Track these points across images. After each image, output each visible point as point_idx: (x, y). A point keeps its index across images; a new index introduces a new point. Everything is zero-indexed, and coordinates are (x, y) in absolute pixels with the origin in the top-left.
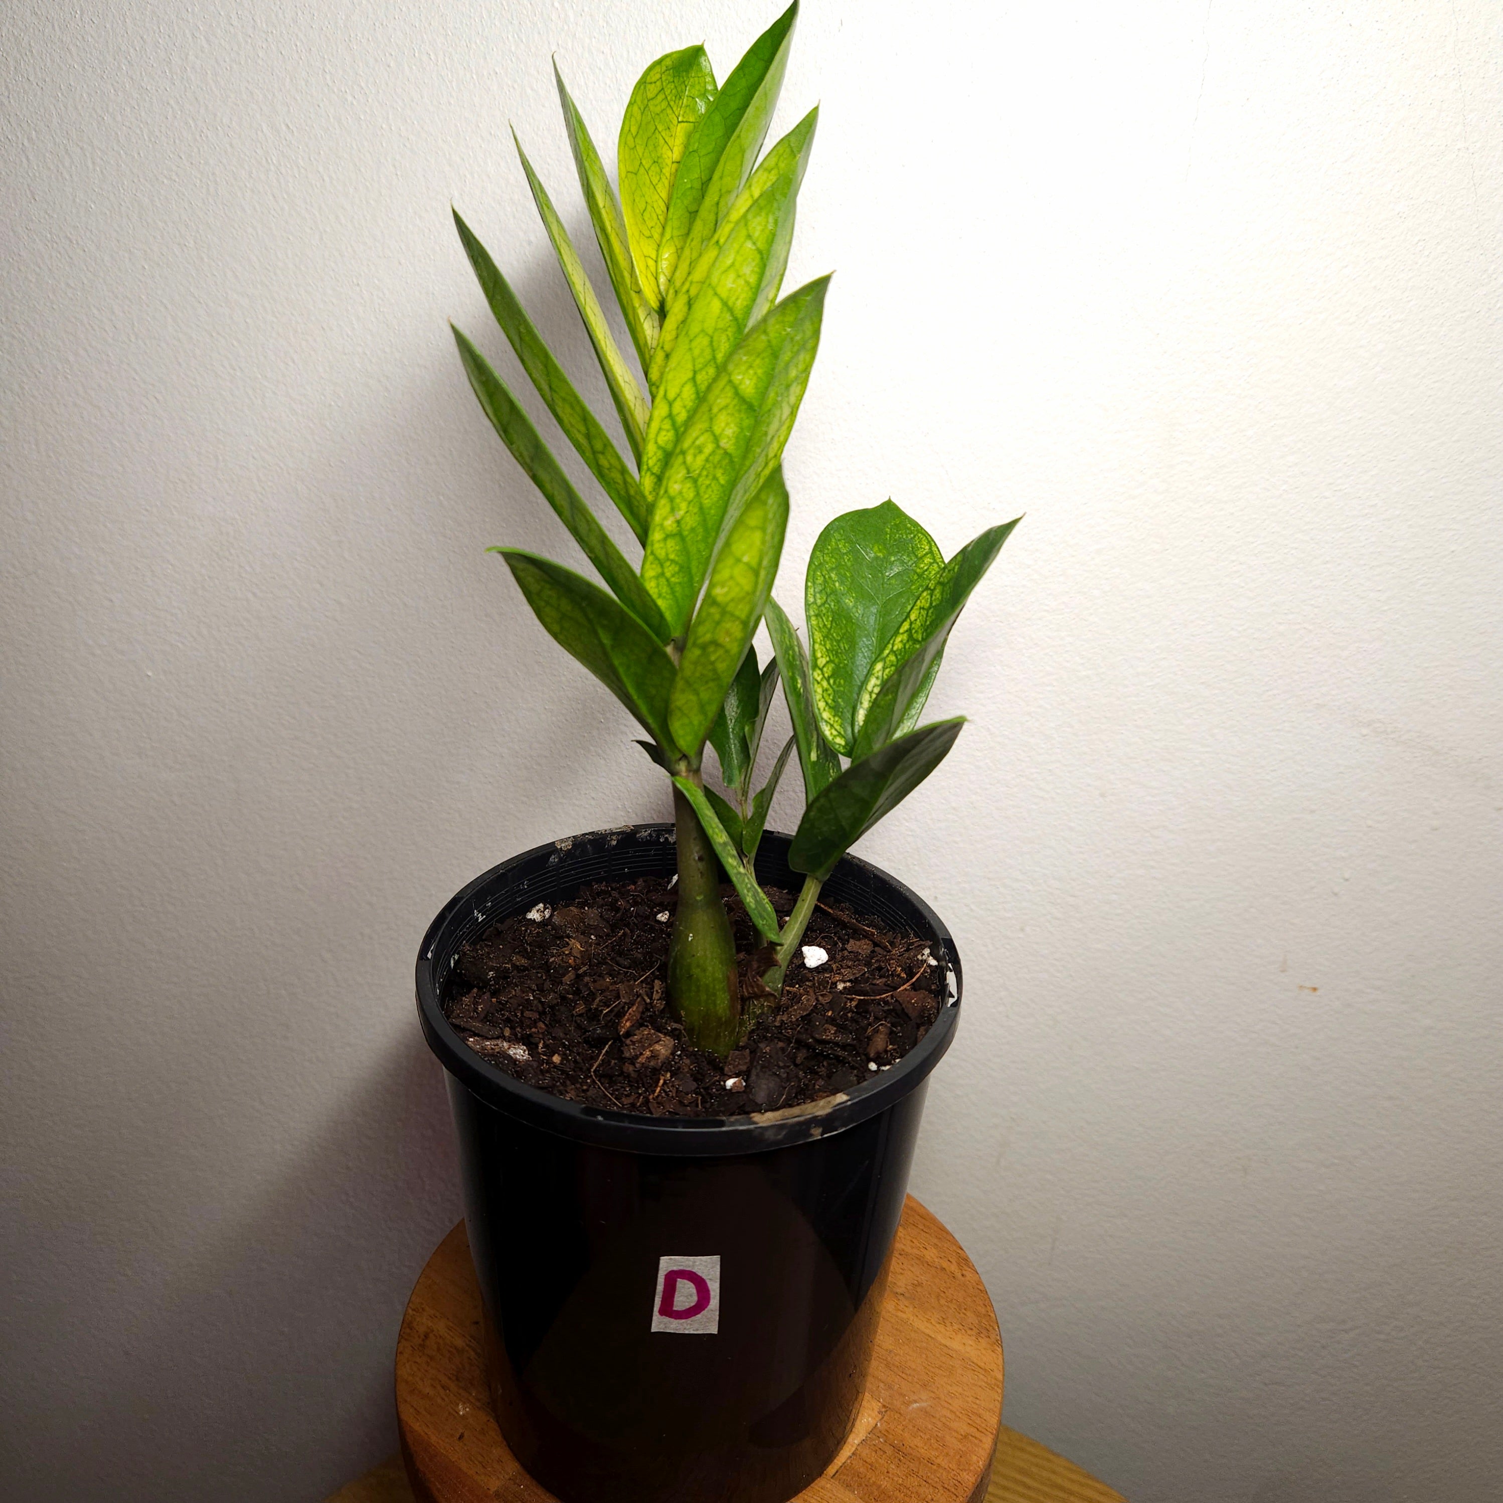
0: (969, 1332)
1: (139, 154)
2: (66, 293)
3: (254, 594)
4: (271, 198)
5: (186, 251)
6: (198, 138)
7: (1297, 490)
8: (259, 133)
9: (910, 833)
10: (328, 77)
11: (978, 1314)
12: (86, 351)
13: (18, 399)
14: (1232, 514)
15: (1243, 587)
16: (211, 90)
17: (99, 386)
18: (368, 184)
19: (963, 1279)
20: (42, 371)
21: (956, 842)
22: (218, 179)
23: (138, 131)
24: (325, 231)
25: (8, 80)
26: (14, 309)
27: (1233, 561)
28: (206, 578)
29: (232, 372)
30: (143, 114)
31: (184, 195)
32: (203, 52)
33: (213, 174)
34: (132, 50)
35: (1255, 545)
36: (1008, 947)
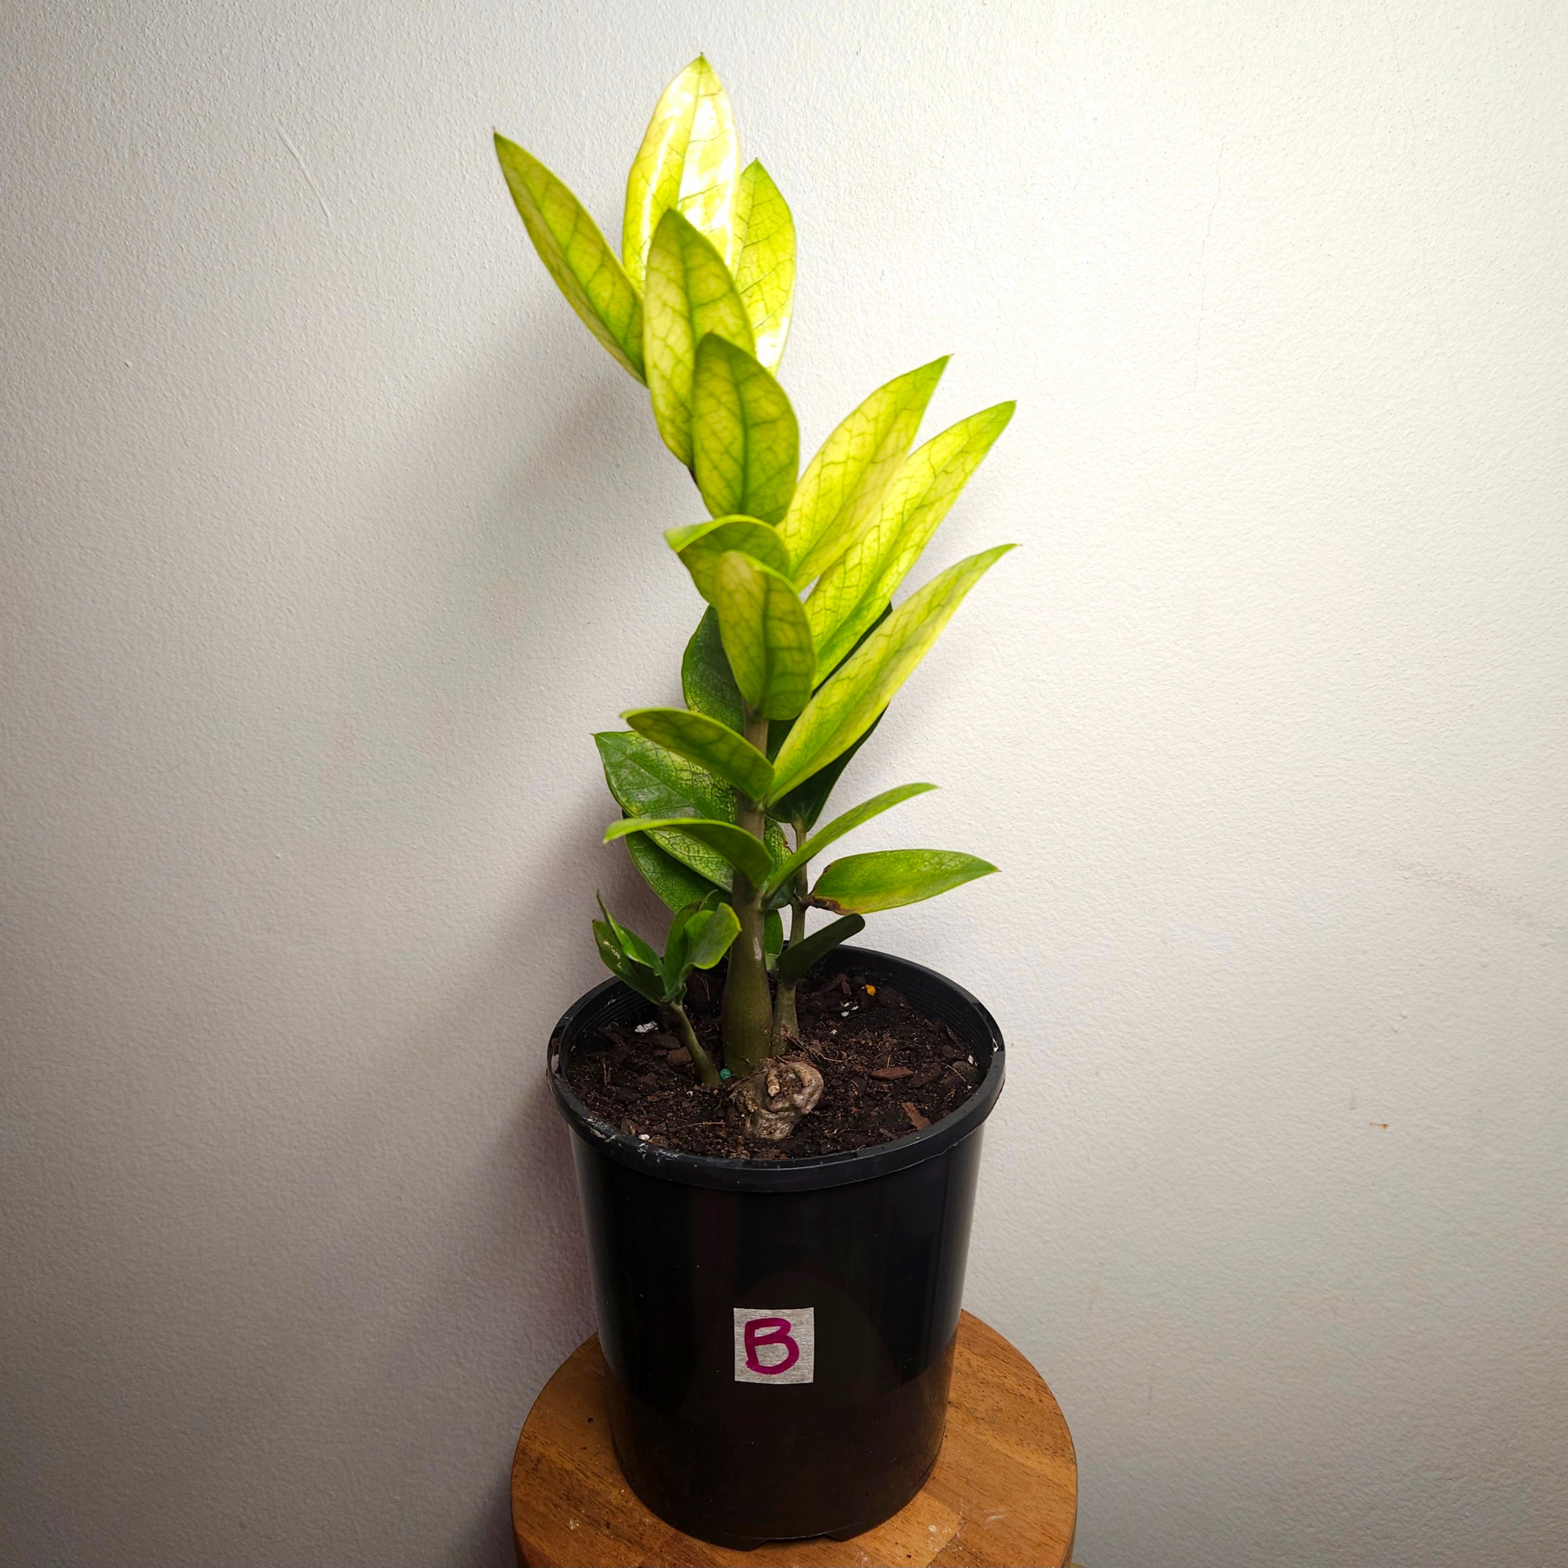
0: (1046, 1452)
1: (278, 404)
2: (212, 523)
3: (375, 780)
4: (392, 437)
5: (317, 483)
6: (329, 389)
7: (1320, 655)
8: (382, 383)
9: (984, 983)
10: (441, 335)
11: (1053, 1435)
12: (228, 572)
13: (167, 615)
14: (1262, 678)
15: (1278, 744)
16: (341, 350)
17: (239, 601)
18: (476, 422)
19: (1040, 1404)
20: (188, 590)
21: (1028, 990)
22: (346, 423)
23: (277, 385)
24: (439, 462)
25: (166, 347)
26: (166, 538)
27: (1267, 721)
28: (331, 767)
29: (357, 585)
30: (282, 371)
31: (316, 437)
32: (333, 318)
33: (342, 418)
34: (273, 320)
35: (1286, 705)
36: (1085, 1091)
